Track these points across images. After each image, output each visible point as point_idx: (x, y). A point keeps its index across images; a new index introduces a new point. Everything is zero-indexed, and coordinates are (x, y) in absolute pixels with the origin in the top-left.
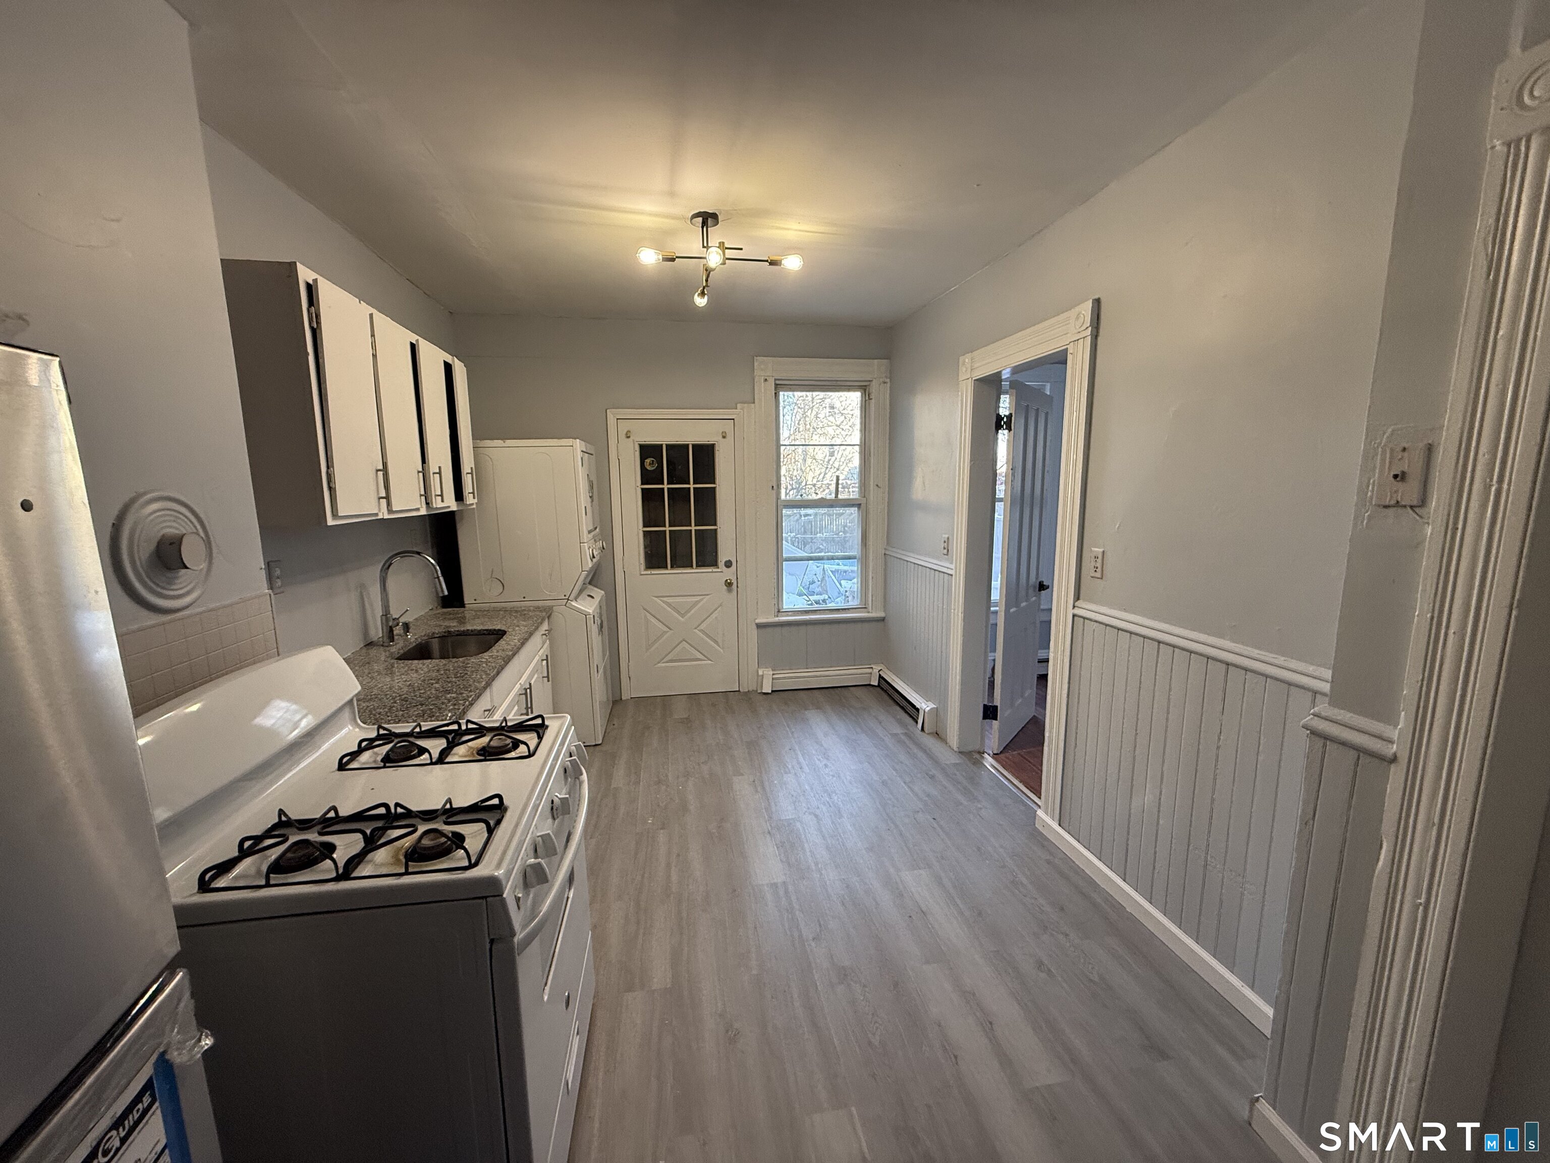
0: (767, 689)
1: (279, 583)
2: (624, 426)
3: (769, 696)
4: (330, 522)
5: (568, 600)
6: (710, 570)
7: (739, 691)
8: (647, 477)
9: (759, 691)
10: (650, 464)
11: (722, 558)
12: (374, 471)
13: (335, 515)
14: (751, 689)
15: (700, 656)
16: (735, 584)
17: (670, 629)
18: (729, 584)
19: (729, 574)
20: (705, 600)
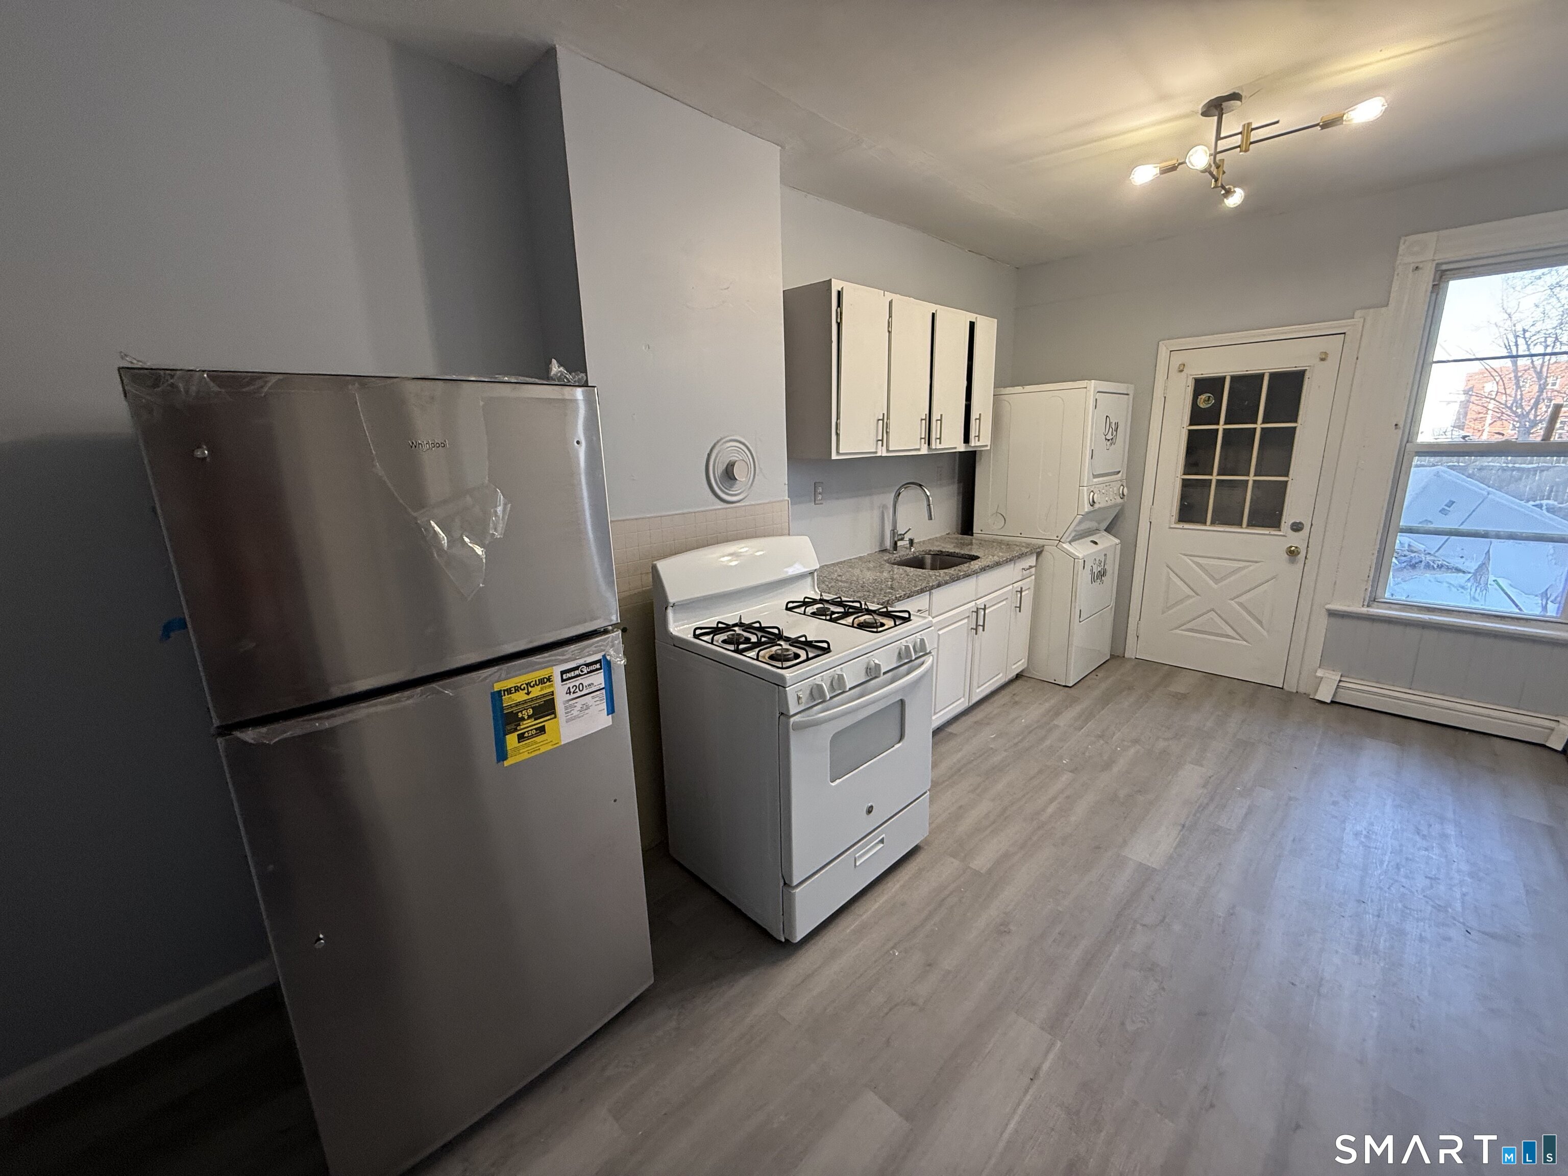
0: (1325, 694)
1: (820, 497)
2: (1177, 359)
3: (1325, 706)
4: (834, 456)
5: (1060, 541)
6: (1267, 532)
7: (1282, 688)
8: (1197, 416)
9: (1311, 697)
10: (1205, 401)
11: (1289, 516)
12: (876, 421)
13: (838, 453)
14: (1301, 690)
15: (1231, 632)
16: (1303, 554)
17: (1197, 594)
18: (1292, 553)
19: (1296, 540)
20: (1251, 568)
